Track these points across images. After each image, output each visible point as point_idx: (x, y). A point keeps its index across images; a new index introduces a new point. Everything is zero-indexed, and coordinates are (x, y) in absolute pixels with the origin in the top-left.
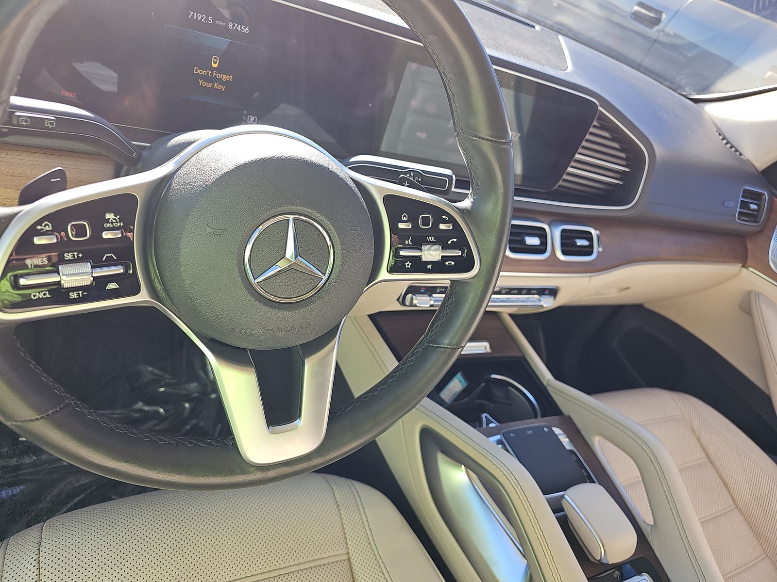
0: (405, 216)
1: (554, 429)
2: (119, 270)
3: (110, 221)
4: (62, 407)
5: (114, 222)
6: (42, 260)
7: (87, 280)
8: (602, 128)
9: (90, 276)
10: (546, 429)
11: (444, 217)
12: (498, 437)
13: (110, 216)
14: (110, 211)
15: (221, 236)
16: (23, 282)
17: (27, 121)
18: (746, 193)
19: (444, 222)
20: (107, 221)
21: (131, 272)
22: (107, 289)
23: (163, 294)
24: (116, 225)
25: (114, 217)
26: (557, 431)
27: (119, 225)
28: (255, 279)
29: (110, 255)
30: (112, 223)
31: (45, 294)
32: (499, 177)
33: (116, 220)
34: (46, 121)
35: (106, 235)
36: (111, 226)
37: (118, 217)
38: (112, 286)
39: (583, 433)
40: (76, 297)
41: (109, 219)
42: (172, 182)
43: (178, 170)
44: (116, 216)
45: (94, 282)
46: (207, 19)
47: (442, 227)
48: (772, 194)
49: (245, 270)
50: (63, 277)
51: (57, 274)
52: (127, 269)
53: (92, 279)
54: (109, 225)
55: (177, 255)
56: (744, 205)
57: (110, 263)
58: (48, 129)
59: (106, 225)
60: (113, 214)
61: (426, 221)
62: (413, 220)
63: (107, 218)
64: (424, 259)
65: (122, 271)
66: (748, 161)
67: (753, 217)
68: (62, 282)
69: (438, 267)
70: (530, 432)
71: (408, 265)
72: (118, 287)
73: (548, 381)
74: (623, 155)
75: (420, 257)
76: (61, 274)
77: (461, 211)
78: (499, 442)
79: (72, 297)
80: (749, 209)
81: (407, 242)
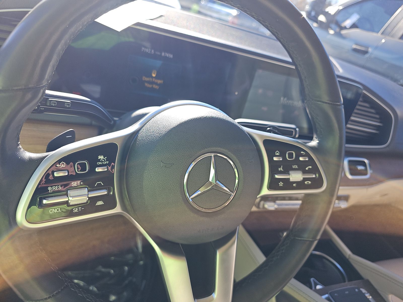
0: (277, 152)
1: (361, 289)
2: (104, 192)
3: (101, 161)
4: (63, 288)
5: (103, 161)
6: (58, 187)
7: (84, 199)
8: (365, 101)
9: (87, 197)
10: (357, 290)
11: (302, 152)
12: (327, 296)
13: (101, 157)
14: (101, 155)
15: (170, 168)
16: (45, 202)
17: (55, 103)
19: (302, 156)
20: (99, 160)
21: (111, 193)
22: (96, 205)
23: (129, 207)
24: (104, 163)
25: (103, 158)
26: (363, 291)
27: (106, 163)
28: (190, 196)
29: (100, 182)
30: (102, 161)
31: (58, 210)
32: (336, 125)
33: (105, 160)
34: (66, 103)
35: (98, 170)
36: (101, 164)
37: (106, 158)
38: (100, 203)
39: (380, 292)
40: (77, 211)
41: (100, 159)
42: (138, 135)
43: (142, 128)
44: (104, 157)
45: (89, 201)
46: (151, 51)
47: (301, 159)
49: (184, 190)
50: (70, 198)
51: (66, 196)
52: (109, 191)
53: (88, 198)
54: (100, 163)
55: (141, 182)
57: (100, 188)
58: (66, 108)
59: (98, 163)
60: (103, 156)
61: (291, 156)
62: (282, 155)
63: (99, 158)
64: (291, 180)
65: (106, 193)
68: (70, 201)
69: (300, 185)
70: (347, 292)
71: (281, 184)
72: (103, 204)
73: (349, 255)
74: (377, 116)
75: (289, 179)
76: (69, 196)
77: (312, 148)
78: (328, 299)
79: (75, 211)
81: (279, 169)
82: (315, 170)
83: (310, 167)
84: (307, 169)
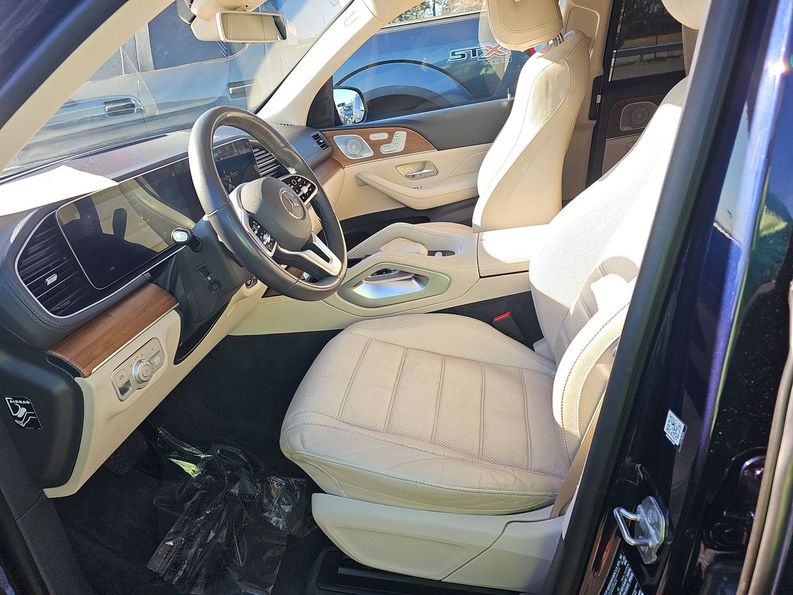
18: (314, 137)
47: (299, 180)
48: (321, 131)
64: (305, 193)
66: (299, 126)
82: (307, 182)
84: (304, 183)
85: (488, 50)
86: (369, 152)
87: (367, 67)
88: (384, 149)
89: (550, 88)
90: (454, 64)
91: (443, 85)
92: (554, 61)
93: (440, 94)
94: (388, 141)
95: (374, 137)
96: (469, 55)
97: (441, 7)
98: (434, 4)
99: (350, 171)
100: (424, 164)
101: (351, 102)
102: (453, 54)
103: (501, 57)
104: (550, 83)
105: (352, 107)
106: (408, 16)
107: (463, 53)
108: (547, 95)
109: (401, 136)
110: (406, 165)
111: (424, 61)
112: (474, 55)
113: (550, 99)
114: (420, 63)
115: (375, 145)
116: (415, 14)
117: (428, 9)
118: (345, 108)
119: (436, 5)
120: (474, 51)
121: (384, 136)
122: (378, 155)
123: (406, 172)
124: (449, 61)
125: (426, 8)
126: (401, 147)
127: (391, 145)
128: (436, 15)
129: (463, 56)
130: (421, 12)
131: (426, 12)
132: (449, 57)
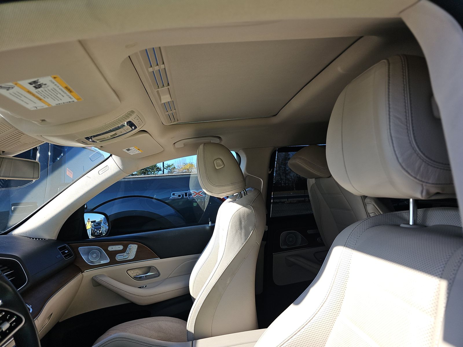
18: (60, 249)
48: (68, 244)
56: (63, 253)
64: (4, 330)
66: (49, 240)
67: (69, 255)
69: (11, 329)
74: (6, 268)
75: (2, 331)
80: (66, 253)
82: (13, 315)
83: (9, 316)
84: (8, 318)
85: (194, 194)
86: (106, 259)
87: (115, 199)
88: (119, 257)
89: (243, 223)
90: (174, 200)
91: (166, 211)
92: (244, 206)
93: (163, 216)
94: (123, 251)
95: (111, 248)
96: (183, 195)
97: (167, 171)
98: (164, 169)
99: (88, 274)
100: (149, 269)
101: (100, 220)
102: (174, 194)
103: (201, 198)
104: (243, 220)
105: (101, 224)
106: (149, 173)
107: (180, 194)
108: (241, 228)
109: (133, 248)
110: (134, 270)
111: (154, 197)
112: (186, 195)
113: (243, 231)
114: (152, 198)
115: (112, 255)
116: (153, 173)
117: (160, 171)
118: (95, 224)
119: (165, 170)
120: (186, 194)
121: (120, 247)
122: (113, 262)
123: (135, 275)
124: (171, 198)
125: (159, 171)
126: (132, 255)
127: (125, 254)
128: (165, 173)
129: (179, 196)
130: (156, 172)
131: (159, 172)
132: (171, 196)
